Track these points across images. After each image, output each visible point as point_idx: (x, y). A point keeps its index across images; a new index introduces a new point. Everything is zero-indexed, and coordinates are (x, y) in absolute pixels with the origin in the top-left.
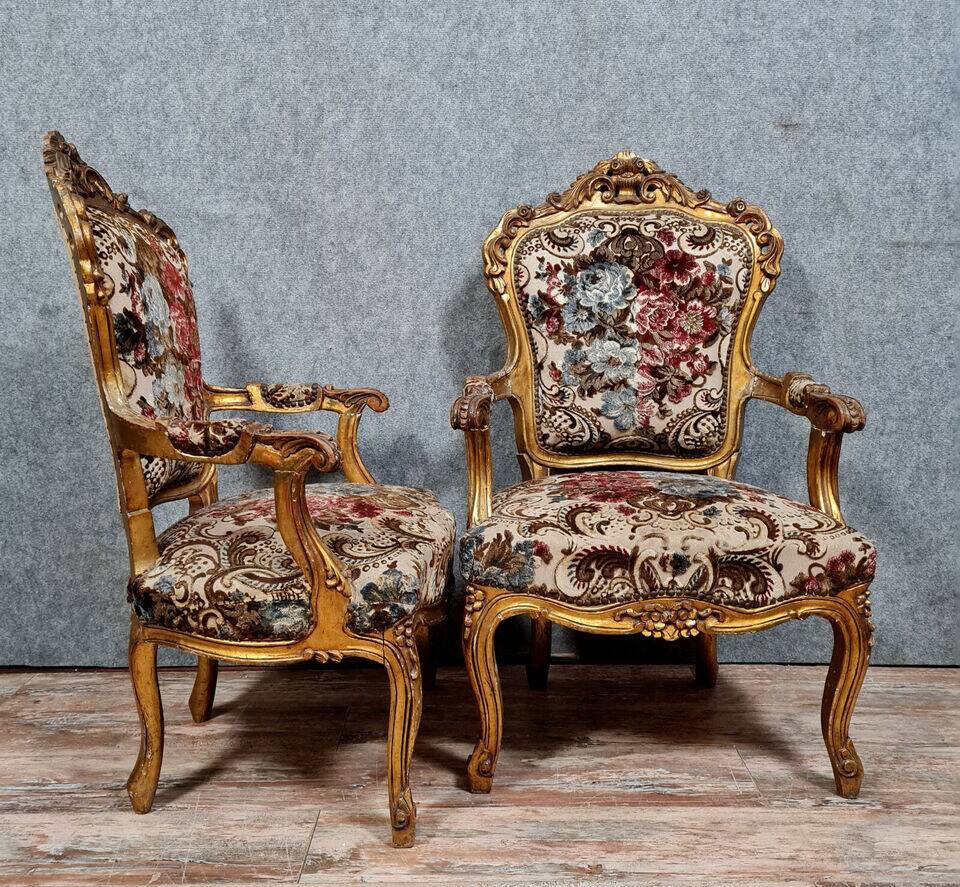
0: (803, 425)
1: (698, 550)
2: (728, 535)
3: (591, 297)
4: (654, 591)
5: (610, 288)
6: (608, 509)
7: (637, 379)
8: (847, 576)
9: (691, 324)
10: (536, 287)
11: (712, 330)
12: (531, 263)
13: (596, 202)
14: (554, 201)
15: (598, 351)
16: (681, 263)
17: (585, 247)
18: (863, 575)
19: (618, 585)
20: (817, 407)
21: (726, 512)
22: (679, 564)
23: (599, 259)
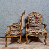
0: (43, 26)
1: (38, 32)
2: (40, 31)
4: (36, 34)
5: (33, 18)
6: (33, 30)
7: (35, 23)
8: (46, 34)
11: (39, 21)
12: (29, 17)
13: (33, 14)
16: (37, 17)
17: (32, 16)
18: (47, 33)
19: (34, 34)
20: (44, 25)
21: (40, 30)
22: (37, 33)
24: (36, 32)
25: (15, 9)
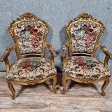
1: (91, 75)
3: (79, 34)
4: (85, 78)
5: (82, 33)
6: (80, 67)
7: (84, 45)
9: (92, 39)
10: (72, 33)
11: (94, 39)
12: (72, 29)
13: (81, 20)
14: (75, 20)
15: (79, 42)
16: (91, 30)
17: (79, 27)
18: (110, 77)
22: (88, 76)
23: (81, 29)
24: (85, 75)
25: (32, 5)
